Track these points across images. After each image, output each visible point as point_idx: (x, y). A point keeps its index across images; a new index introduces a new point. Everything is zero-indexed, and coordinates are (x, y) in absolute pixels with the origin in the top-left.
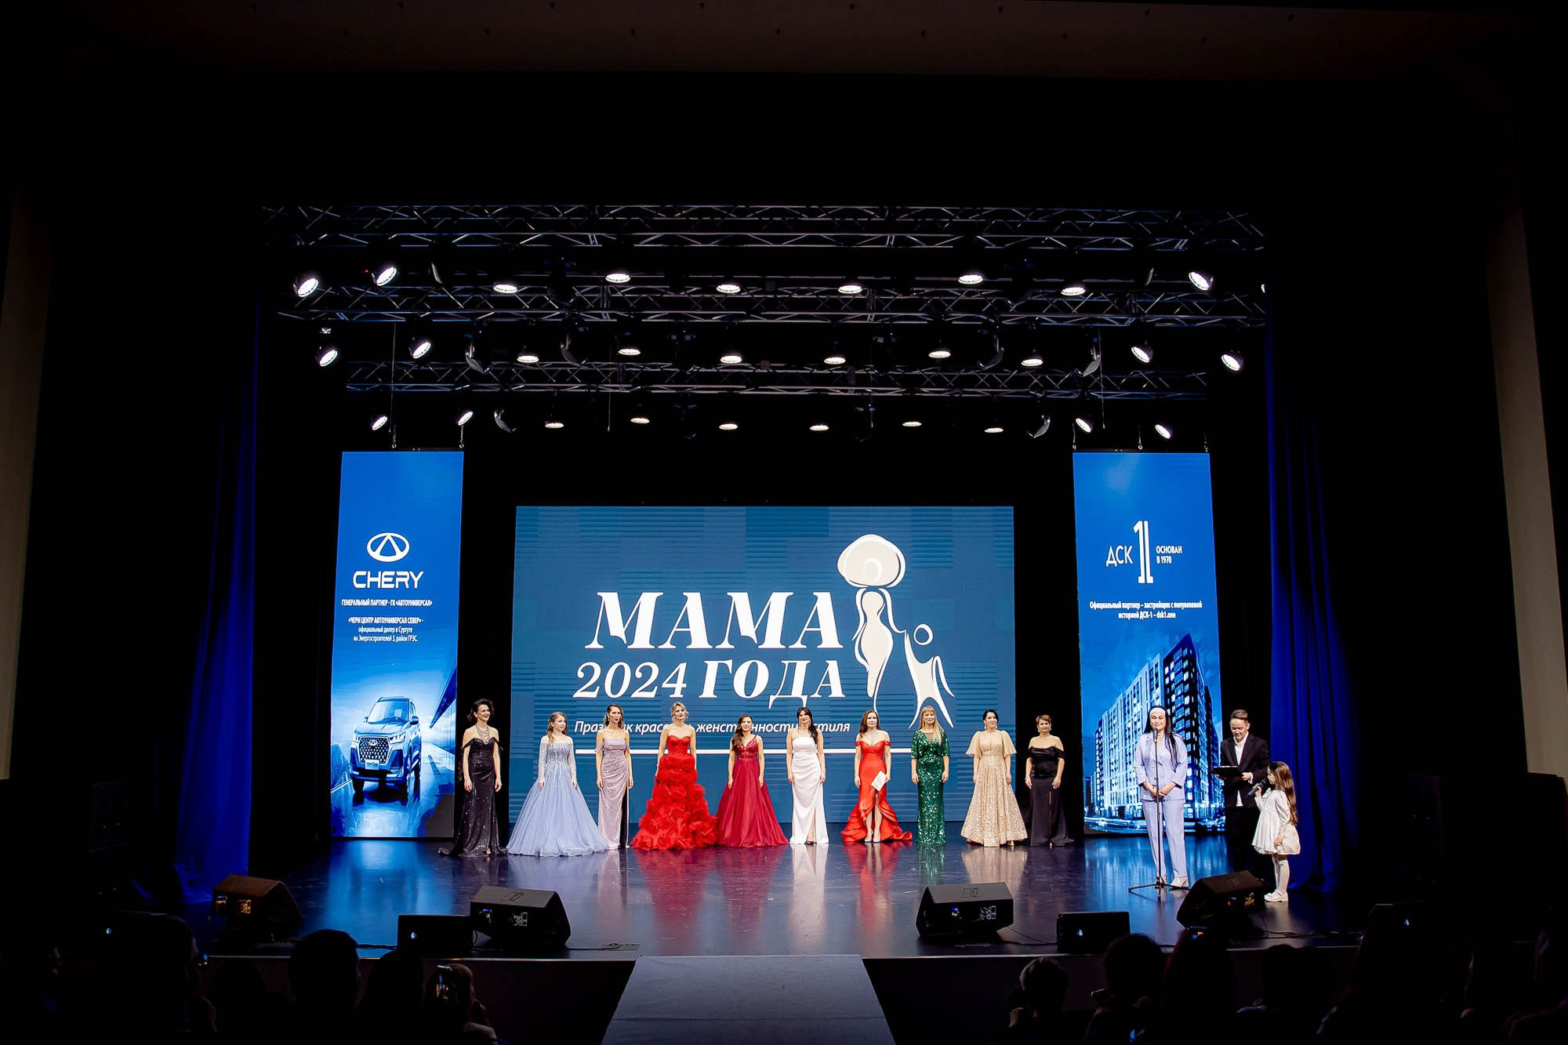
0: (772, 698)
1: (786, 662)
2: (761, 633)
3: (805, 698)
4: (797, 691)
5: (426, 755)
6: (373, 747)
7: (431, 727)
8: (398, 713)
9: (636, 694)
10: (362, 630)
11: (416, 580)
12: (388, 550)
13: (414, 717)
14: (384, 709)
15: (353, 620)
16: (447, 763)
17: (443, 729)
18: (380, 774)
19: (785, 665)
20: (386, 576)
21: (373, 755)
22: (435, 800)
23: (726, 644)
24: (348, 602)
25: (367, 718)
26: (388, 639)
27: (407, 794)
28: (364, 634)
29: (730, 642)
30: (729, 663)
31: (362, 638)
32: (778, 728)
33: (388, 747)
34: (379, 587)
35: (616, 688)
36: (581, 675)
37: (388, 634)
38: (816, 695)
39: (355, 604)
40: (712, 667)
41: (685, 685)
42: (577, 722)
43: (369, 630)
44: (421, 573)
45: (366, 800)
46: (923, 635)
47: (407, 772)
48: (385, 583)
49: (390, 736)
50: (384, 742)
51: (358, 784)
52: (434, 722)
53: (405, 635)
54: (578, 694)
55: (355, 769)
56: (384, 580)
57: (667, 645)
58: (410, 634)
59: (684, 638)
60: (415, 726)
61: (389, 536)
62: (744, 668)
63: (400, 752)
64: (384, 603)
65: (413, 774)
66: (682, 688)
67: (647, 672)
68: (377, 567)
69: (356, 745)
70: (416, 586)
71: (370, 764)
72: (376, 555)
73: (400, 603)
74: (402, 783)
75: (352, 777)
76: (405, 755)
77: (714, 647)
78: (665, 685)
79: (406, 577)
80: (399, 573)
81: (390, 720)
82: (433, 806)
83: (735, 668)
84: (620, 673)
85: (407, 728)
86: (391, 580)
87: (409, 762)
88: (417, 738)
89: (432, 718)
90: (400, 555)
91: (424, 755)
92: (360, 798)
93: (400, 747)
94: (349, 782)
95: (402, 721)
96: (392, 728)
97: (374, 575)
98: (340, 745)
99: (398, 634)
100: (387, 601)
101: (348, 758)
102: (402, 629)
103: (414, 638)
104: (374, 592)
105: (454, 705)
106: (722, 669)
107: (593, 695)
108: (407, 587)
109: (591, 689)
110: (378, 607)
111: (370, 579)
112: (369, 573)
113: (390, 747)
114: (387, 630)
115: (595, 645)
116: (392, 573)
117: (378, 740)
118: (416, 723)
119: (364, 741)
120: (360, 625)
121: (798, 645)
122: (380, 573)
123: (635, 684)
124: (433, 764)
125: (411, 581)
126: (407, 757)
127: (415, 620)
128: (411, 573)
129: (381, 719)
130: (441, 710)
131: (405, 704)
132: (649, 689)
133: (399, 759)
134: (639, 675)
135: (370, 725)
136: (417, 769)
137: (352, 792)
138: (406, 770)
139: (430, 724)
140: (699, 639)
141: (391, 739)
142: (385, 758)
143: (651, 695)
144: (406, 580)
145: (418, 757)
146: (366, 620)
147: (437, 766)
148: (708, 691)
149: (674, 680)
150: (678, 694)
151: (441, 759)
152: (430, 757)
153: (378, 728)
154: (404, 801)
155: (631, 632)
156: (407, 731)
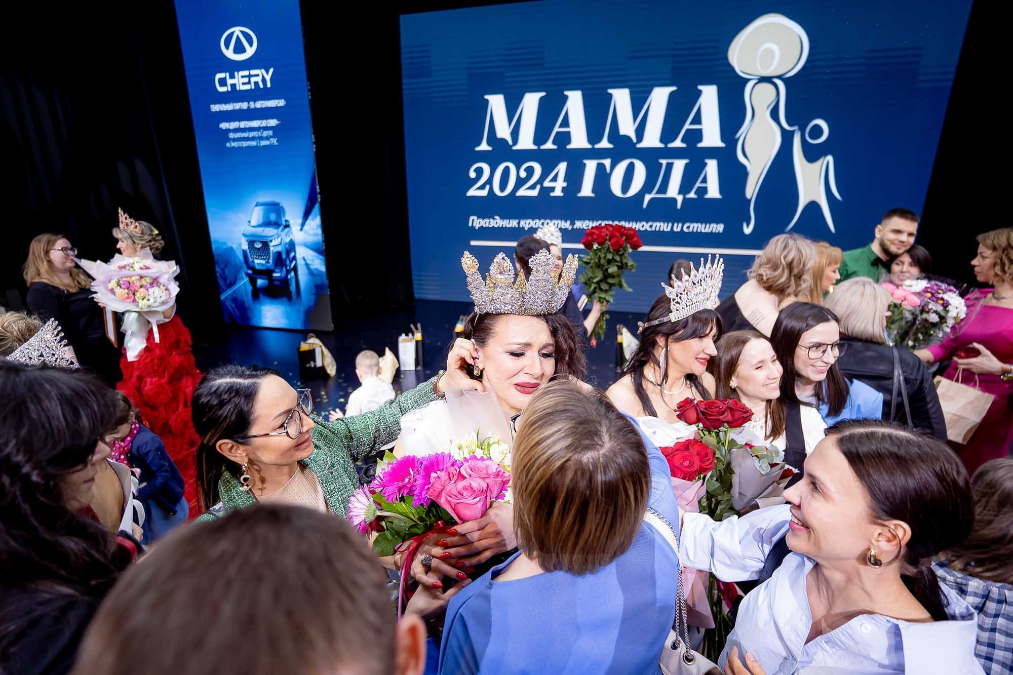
0: (648, 197)
1: (664, 162)
2: (640, 131)
3: (680, 199)
4: (673, 190)
5: (301, 257)
6: (258, 249)
7: (301, 230)
8: (273, 217)
9: (521, 192)
10: (231, 135)
11: (268, 78)
12: (239, 49)
13: (286, 221)
14: (262, 213)
15: (224, 126)
16: (319, 264)
17: (312, 232)
18: (267, 273)
19: (661, 164)
20: (242, 77)
21: (259, 256)
22: (313, 298)
23: (604, 144)
24: (215, 108)
25: (249, 222)
26: (254, 143)
27: (290, 292)
28: (235, 140)
29: (610, 141)
30: (607, 162)
31: (234, 144)
32: (651, 226)
33: (269, 249)
34: (238, 89)
35: (503, 187)
36: (472, 175)
37: (253, 139)
38: (692, 195)
39: (222, 109)
40: (591, 166)
41: (565, 184)
42: (471, 218)
43: (238, 135)
44: (271, 70)
45: (261, 296)
46: (817, 132)
47: (288, 272)
48: (243, 84)
49: (270, 239)
50: (266, 245)
51: (253, 282)
52: (303, 225)
53: (267, 138)
54: (472, 192)
55: (249, 267)
56: (240, 81)
57: (549, 145)
58: (271, 137)
59: (564, 138)
60: (287, 230)
61: (237, 31)
62: (622, 166)
63: (279, 254)
64: (244, 106)
65: (293, 274)
66: (563, 187)
67: (530, 171)
68: (233, 67)
69: (245, 247)
70: (269, 85)
71: (259, 263)
72: (229, 53)
73: (260, 104)
74: (285, 281)
75: (248, 275)
76: (284, 256)
77: (593, 146)
78: (547, 184)
79: (258, 75)
80: (253, 72)
81: (267, 224)
82: (312, 303)
83: (613, 166)
84: (506, 173)
85: (283, 230)
86: (246, 80)
87: (288, 262)
88: (291, 240)
89: (300, 221)
90: (250, 51)
91: (298, 256)
92: (257, 293)
93: (279, 249)
94: (246, 279)
95: (277, 225)
96: (269, 231)
97: (232, 77)
98: (234, 247)
99: (261, 138)
100: (247, 103)
101: (241, 258)
102: (265, 132)
103: (275, 142)
104: (235, 95)
105: (317, 209)
106: (601, 167)
107: (484, 193)
108: (261, 86)
109: (482, 187)
110: (241, 111)
111: (230, 82)
112: (228, 74)
113: (271, 249)
114: (252, 134)
115: (484, 146)
116: (246, 73)
117: (262, 242)
118: (287, 226)
119: (251, 243)
120: (228, 131)
121: (678, 143)
122: (236, 73)
123: (520, 182)
124: (307, 265)
125: (264, 80)
126: (286, 258)
127: (273, 122)
128: (263, 71)
129: (261, 221)
130: (307, 214)
131: (275, 208)
132: (533, 187)
133: (280, 261)
134: (523, 174)
135: (254, 229)
136: (295, 269)
137: (250, 288)
138: (287, 270)
139: (299, 228)
140: (579, 139)
141: (271, 241)
142: (269, 258)
143: (534, 193)
144: (259, 79)
145: (294, 258)
146: (233, 125)
147: (312, 267)
148: (587, 190)
149: (554, 179)
150: (558, 193)
151: (312, 261)
152: (304, 259)
153: (259, 231)
154: (290, 299)
155: (515, 134)
156: (283, 234)
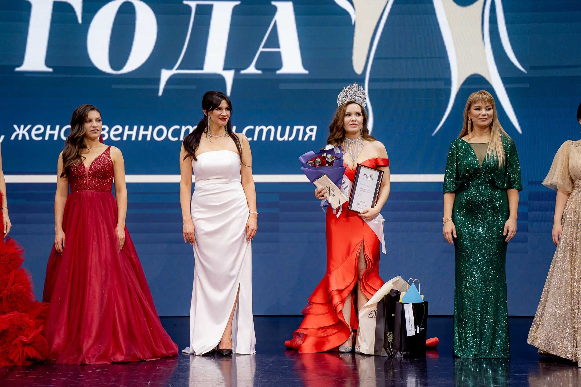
0: (165, 75)
3: (229, 76)
4: (214, 62)
19: (188, 8)
30: (77, 4)
38: (252, 70)
40: (42, 11)
83: (89, 12)
148: (35, 60)
